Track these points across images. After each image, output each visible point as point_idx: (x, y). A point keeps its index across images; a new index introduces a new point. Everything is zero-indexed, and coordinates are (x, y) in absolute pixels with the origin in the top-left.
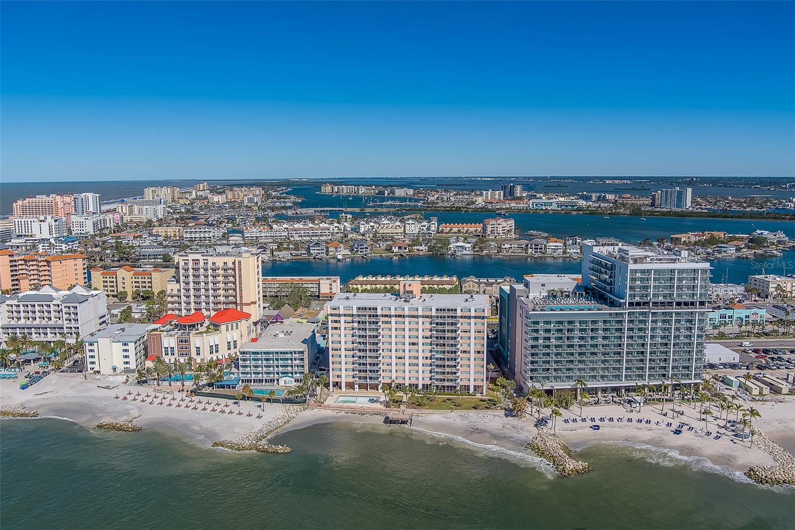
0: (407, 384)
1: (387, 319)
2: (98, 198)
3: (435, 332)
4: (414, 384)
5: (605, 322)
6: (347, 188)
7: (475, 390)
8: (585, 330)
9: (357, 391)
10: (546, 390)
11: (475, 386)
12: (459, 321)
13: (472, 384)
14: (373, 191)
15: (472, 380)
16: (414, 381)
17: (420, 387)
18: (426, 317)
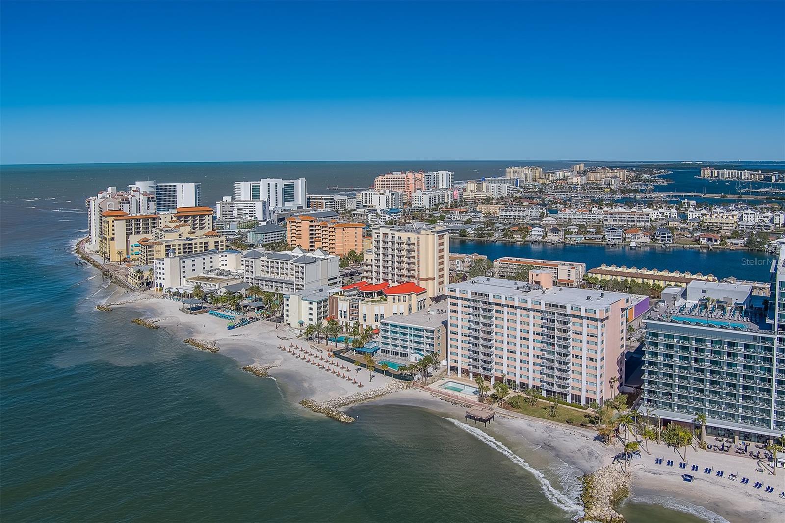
0: (518, 382)
1: (499, 308)
2: (451, 176)
3: (545, 329)
4: (524, 383)
5: (747, 346)
6: (729, 173)
7: (587, 402)
8: (719, 353)
9: (472, 380)
10: (664, 419)
11: (587, 399)
12: (569, 319)
13: (584, 396)
14: (759, 176)
15: (584, 390)
16: (524, 380)
17: (530, 386)
18: (537, 311)
